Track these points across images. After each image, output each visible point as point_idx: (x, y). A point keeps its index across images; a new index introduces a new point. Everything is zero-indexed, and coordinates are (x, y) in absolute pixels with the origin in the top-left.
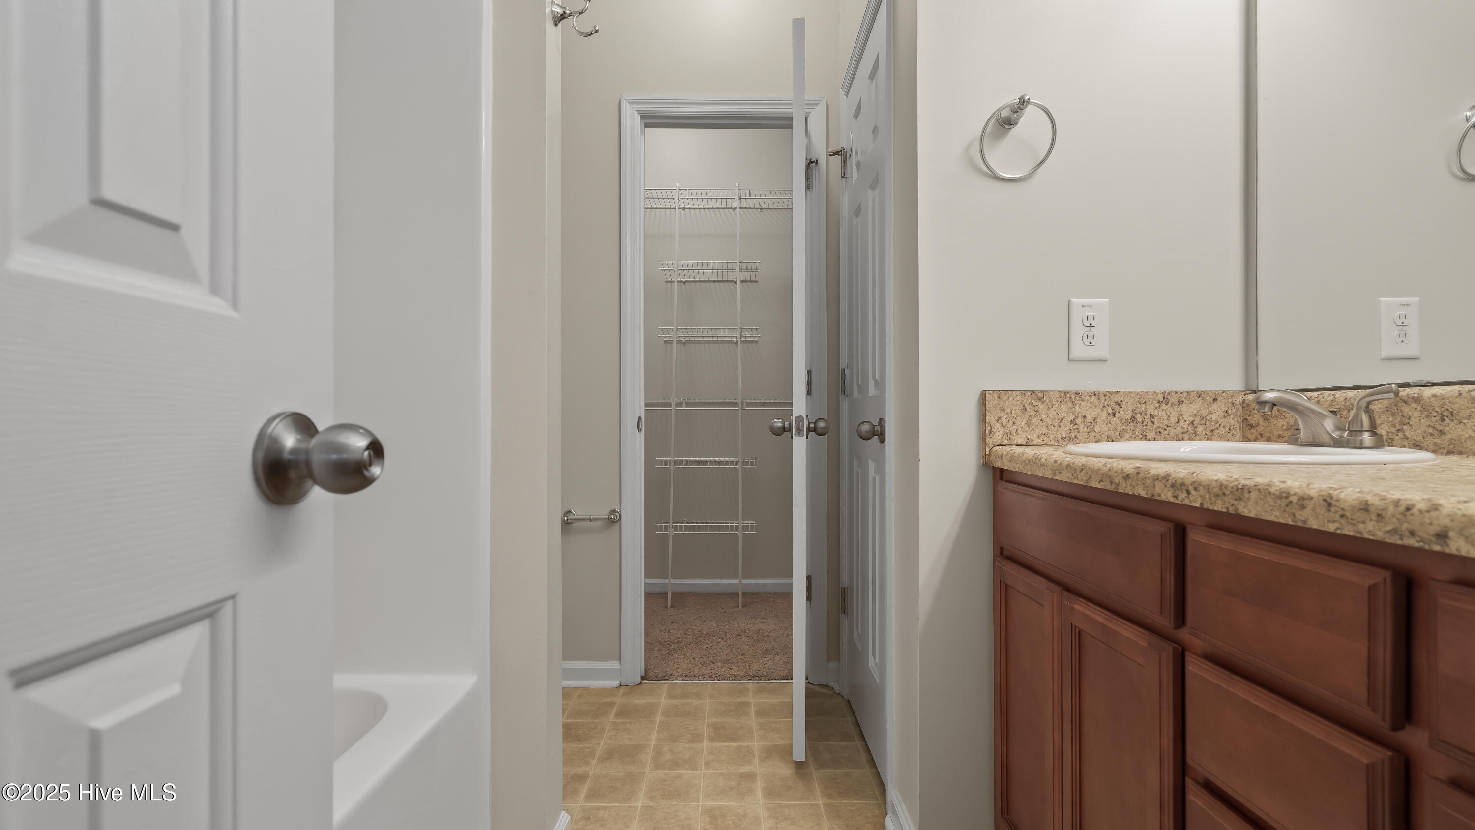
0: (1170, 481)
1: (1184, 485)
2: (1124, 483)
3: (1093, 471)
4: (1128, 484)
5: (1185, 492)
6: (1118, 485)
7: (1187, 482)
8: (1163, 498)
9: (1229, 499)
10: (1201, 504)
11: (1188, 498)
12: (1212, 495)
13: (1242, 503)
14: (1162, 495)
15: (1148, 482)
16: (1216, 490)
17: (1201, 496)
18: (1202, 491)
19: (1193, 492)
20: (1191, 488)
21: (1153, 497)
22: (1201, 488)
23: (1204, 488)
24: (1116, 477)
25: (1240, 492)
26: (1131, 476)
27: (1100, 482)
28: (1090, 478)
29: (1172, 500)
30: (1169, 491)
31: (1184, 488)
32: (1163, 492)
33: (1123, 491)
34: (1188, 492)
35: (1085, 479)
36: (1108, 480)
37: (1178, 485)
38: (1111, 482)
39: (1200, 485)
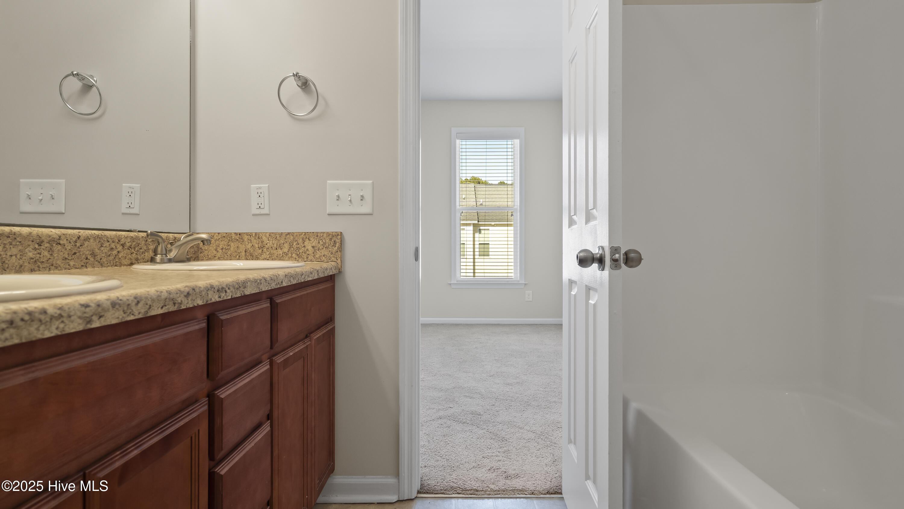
0: (216, 288)
1: (224, 288)
2: (186, 300)
3: (153, 300)
4: (190, 299)
5: (224, 292)
6: (181, 304)
7: (224, 286)
8: (213, 300)
9: (242, 289)
10: (232, 296)
11: (226, 295)
12: (236, 289)
13: (246, 289)
14: (213, 299)
15: (203, 293)
16: (237, 286)
17: (231, 292)
18: (232, 289)
19: (228, 291)
20: (227, 289)
21: (207, 303)
22: (231, 287)
23: (232, 287)
24: (178, 298)
25: (244, 284)
26: (191, 293)
27: (162, 308)
28: (150, 307)
29: (218, 300)
30: (217, 294)
31: (224, 290)
32: (213, 297)
33: (185, 307)
34: (226, 292)
35: (143, 311)
36: (171, 303)
37: (220, 290)
38: (174, 304)
39: (230, 286)
